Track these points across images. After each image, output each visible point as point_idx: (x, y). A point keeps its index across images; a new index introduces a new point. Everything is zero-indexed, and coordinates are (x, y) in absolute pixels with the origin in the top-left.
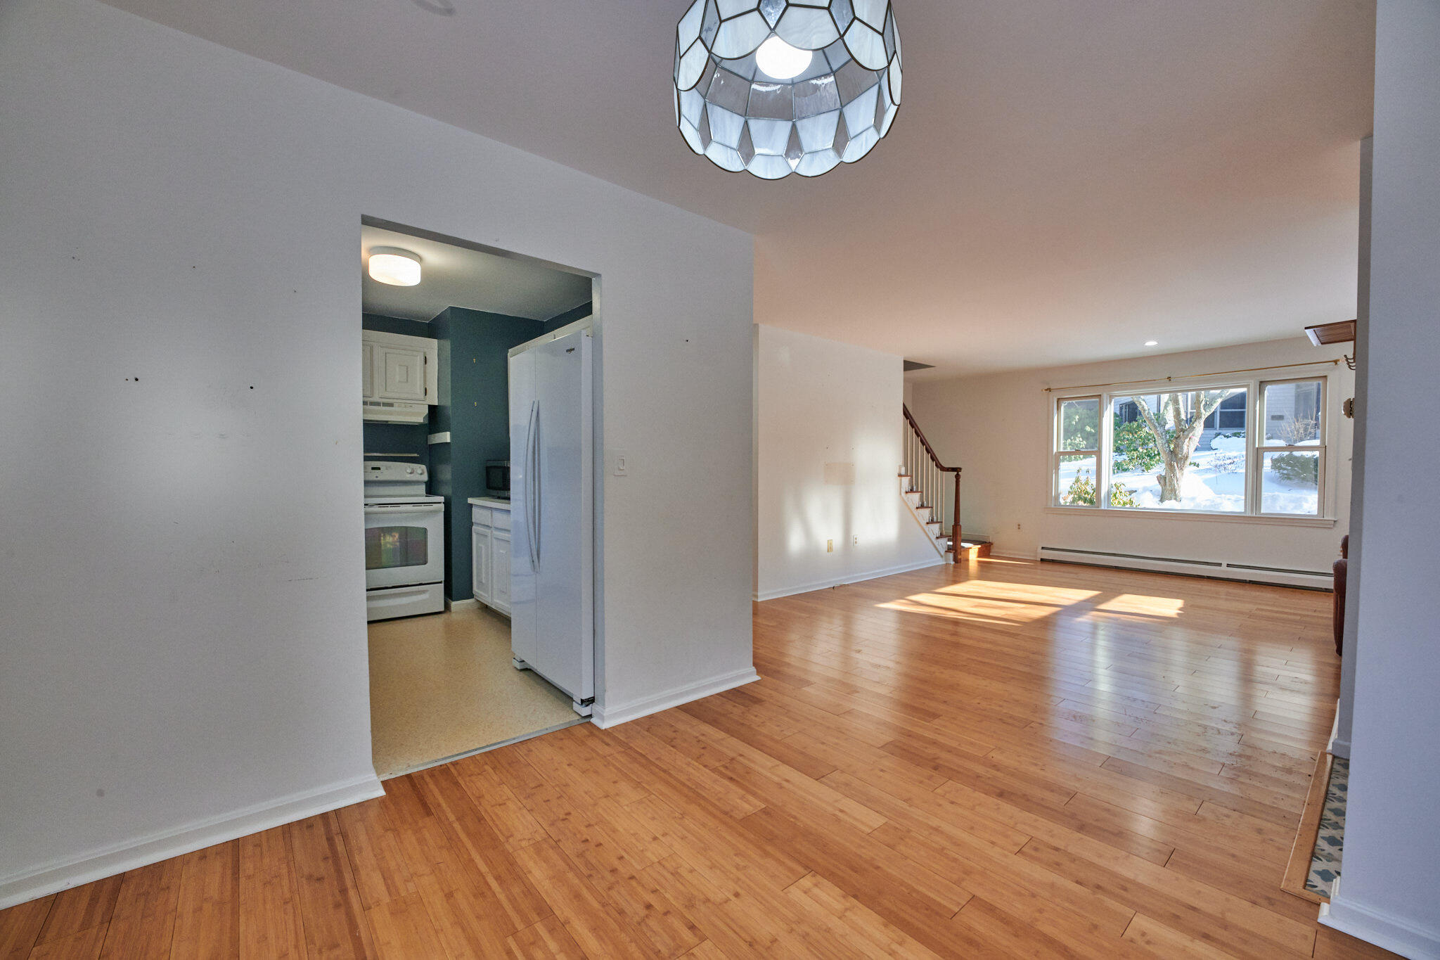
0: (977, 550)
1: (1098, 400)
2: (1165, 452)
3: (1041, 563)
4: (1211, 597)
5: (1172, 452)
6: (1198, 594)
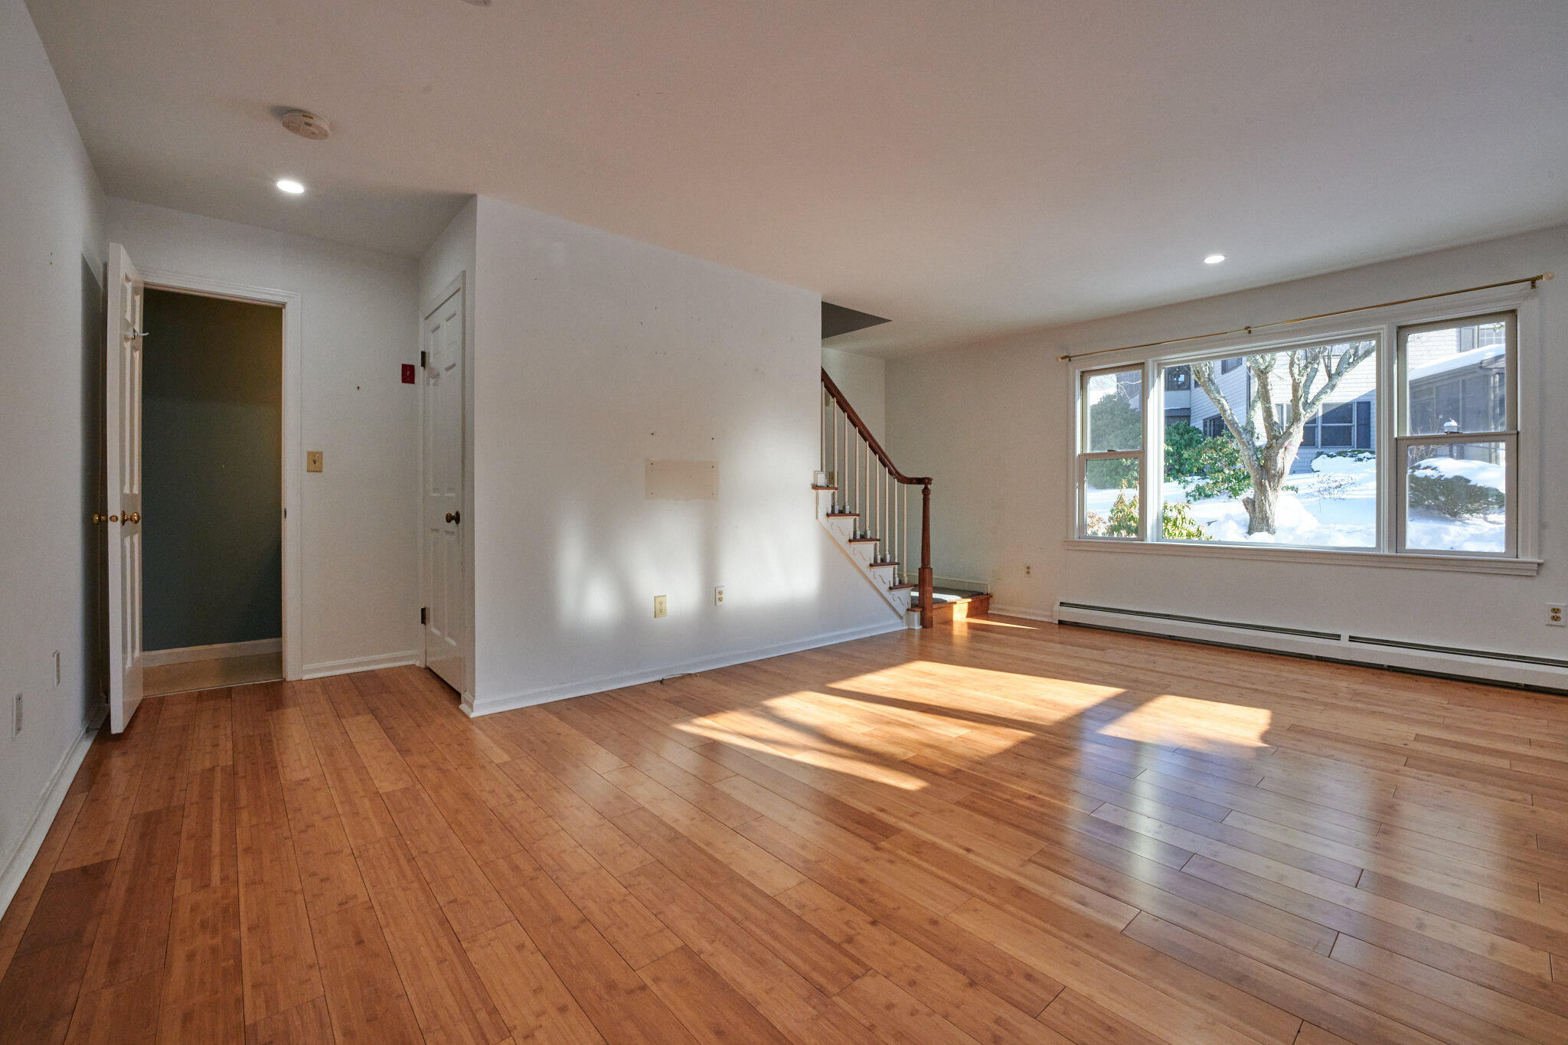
0: (966, 606)
1: (1140, 371)
2: (1255, 471)
3: (1059, 628)
4: (1326, 704)
5: (1261, 466)
6: (1304, 695)
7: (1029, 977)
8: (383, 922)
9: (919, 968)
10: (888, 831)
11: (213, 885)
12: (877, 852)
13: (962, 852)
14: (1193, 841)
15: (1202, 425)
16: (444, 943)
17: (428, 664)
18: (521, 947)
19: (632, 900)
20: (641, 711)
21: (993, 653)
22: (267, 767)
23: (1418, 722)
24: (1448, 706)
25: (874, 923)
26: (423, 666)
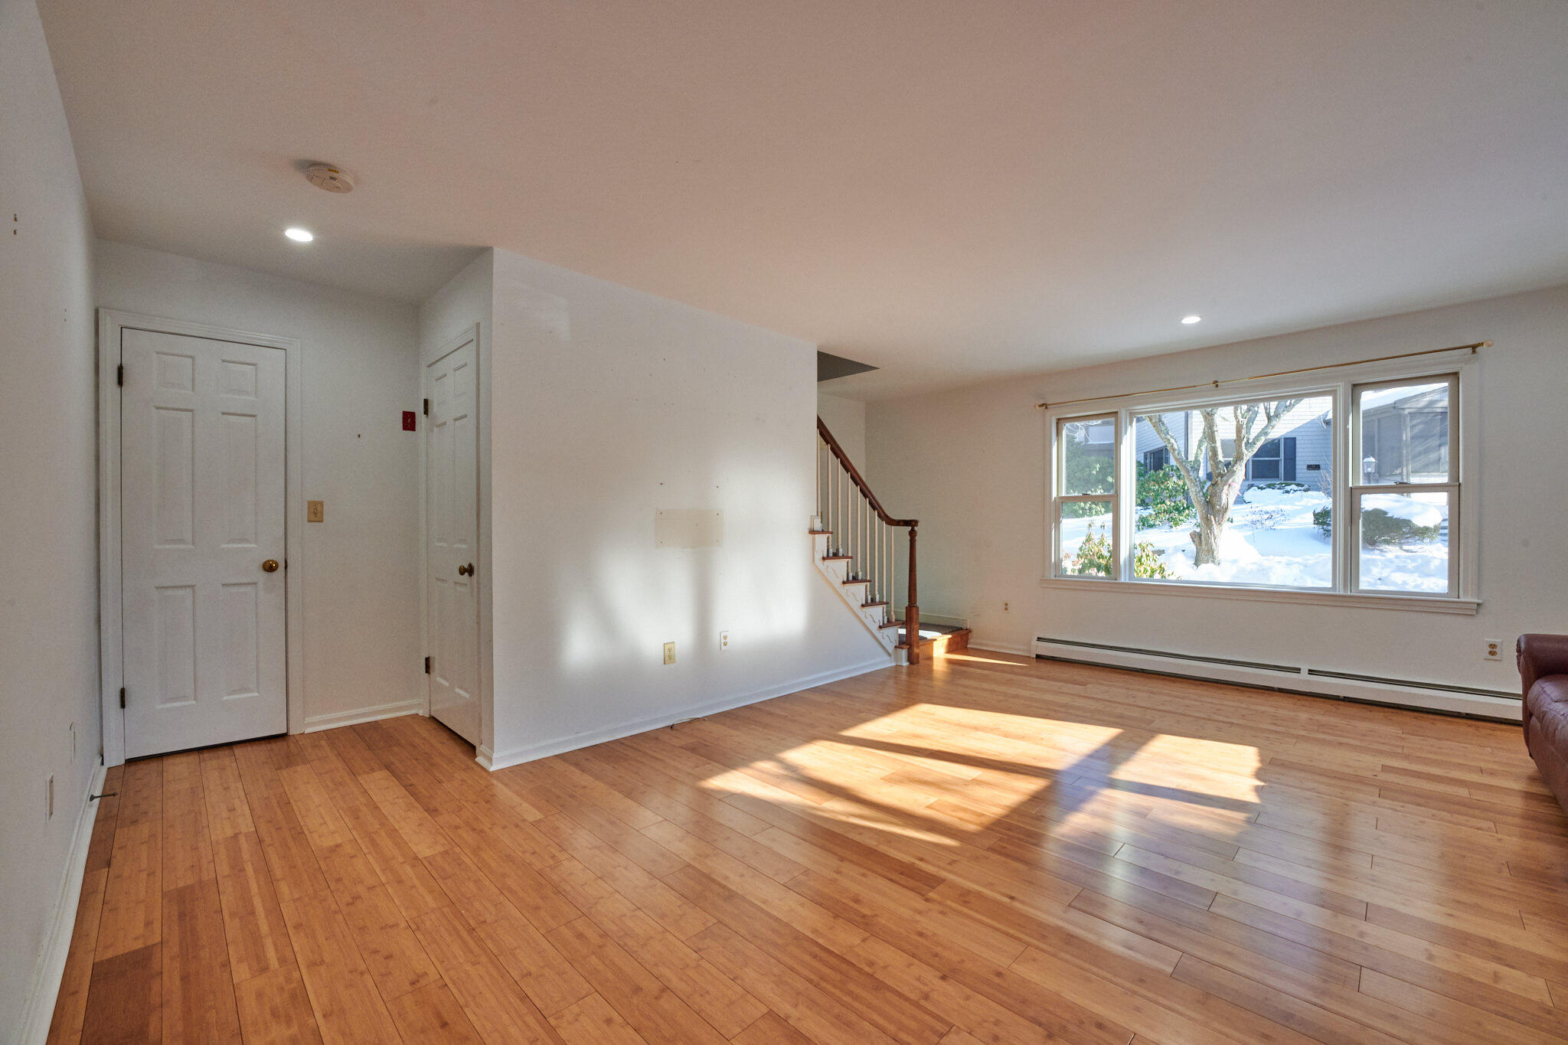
0: (945, 642)
1: (1113, 419)
2: (1199, 502)
3: (1037, 662)
4: (1297, 737)
5: (1208, 502)
6: (1274, 728)
7: (1100, 1026)
8: (462, 1001)
9: (997, 1023)
10: (933, 881)
11: (272, 967)
12: (928, 904)
13: (1006, 900)
14: (1213, 880)
15: (1143, 458)
16: (530, 1020)
17: (433, 714)
18: (609, 1021)
19: (707, 965)
20: (660, 760)
21: (984, 690)
22: (293, 833)
23: (1381, 752)
24: (1403, 736)
25: (944, 978)
26: (428, 716)
